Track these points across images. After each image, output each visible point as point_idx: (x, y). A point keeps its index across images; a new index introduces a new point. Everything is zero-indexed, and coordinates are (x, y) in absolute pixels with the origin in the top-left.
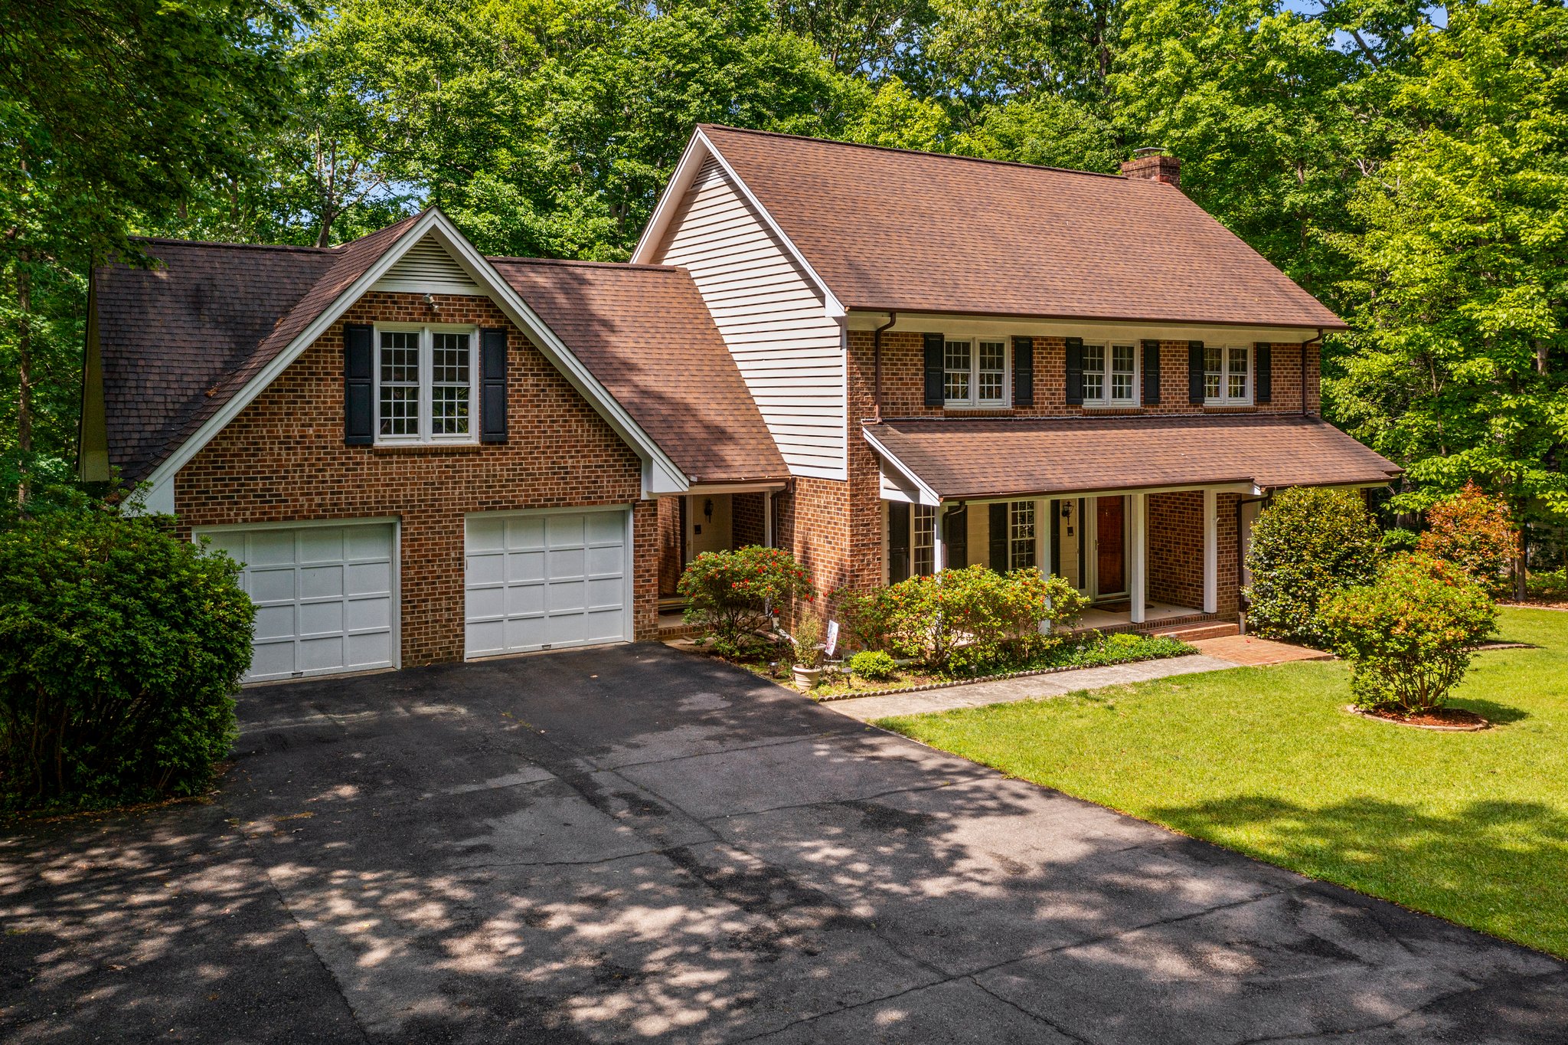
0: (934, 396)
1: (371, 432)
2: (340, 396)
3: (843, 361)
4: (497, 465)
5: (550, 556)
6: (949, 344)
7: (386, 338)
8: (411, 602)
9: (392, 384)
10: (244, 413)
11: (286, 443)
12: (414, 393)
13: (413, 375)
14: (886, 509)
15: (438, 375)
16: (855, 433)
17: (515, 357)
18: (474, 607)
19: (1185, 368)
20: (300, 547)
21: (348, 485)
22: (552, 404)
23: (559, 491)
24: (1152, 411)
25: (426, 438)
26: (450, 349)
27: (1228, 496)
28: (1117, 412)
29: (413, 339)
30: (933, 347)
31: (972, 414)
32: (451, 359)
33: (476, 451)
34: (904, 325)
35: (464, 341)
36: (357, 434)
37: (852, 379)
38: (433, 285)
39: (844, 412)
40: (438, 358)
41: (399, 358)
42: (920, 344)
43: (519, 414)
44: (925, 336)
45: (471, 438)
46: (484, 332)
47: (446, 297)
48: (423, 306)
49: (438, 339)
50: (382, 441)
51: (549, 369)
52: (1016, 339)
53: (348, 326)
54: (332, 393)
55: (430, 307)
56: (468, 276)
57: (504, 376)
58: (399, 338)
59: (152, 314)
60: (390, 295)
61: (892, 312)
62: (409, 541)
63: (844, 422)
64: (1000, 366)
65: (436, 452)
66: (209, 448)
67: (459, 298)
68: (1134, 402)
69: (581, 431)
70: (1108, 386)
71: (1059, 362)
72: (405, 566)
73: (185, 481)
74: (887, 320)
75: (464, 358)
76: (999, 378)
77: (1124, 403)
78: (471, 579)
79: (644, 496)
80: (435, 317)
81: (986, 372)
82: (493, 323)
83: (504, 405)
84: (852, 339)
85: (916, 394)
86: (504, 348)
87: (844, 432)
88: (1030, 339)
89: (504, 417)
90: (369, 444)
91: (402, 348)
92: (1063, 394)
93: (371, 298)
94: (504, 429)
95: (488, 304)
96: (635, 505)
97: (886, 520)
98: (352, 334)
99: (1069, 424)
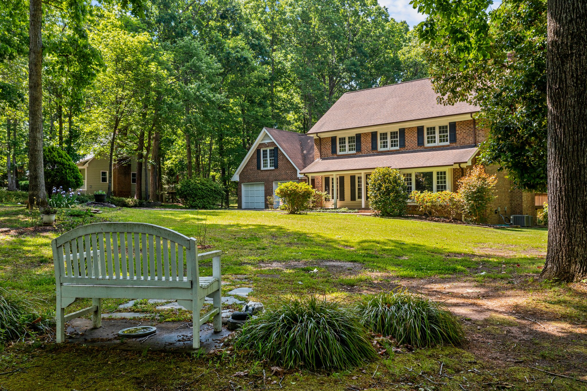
0: (334, 152)
1: (261, 167)
4: (277, 173)
6: (340, 139)
7: (263, 151)
8: (266, 197)
9: (264, 159)
11: (250, 170)
12: (267, 160)
13: (267, 157)
15: (270, 157)
17: (279, 152)
19: (416, 135)
20: (255, 187)
21: (258, 176)
24: (401, 150)
25: (269, 168)
26: (272, 152)
29: (267, 151)
30: (334, 139)
31: (344, 155)
33: (274, 170)
36: (259, 167)
40: (270, 153)
41: (265, 154)
42: (330, 140)
43: (280, 163)
44: (332, 137)
46: (274, 148)
47: (269, 143)
49: (270, 150)
52: (357, 135)
54: (255, 161)
57: (277, 156)
60: (262, 144)
61: (317, 133)
62: (265, 186)
65: (269, 170)
66: (243, 171)
68: (397, 147)
70: (389, 144)
71: (369, 139)
72: (265, 191)
73: (240, 175)
77: (392, 148)
80: (268, 146)
81: (350, 144)
82: (276, 146)
83: (278, 161)
85: (330, 151)
86: (277, 151)
88: (361, 134)
90: (261, 169)
91: (265, 152)
92: (371, 148)
93: (260, 144)
94: (278, 166)
95: (273, 143)
98: (258, 151)
99: (370, 156)
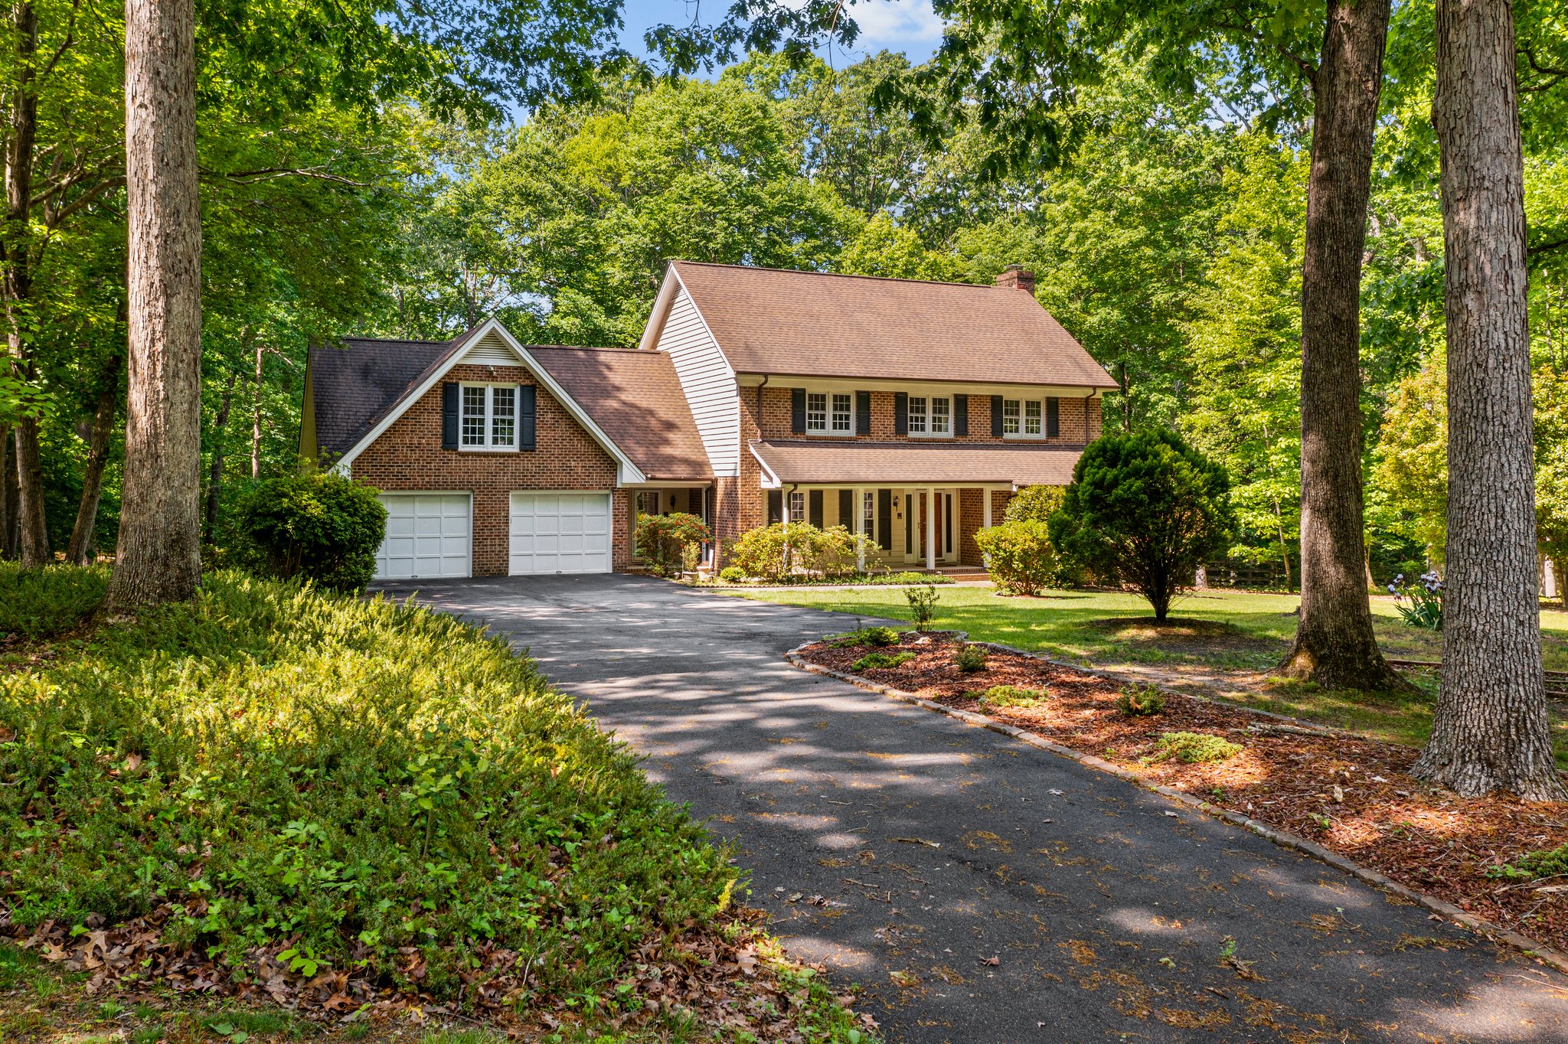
0: (798, 427)
1: (457, 443)
2: (440, 422)
3: (738, 405)
4: (529, 464)
5: (562, 519)
6: (811, 396)
7: (466, 390)
8: (478, 539)
9: (470, 416)
10: (388, 430)
11: (410, 447)
12: (482, 421)
13: (482, 411)
14: (766, 496)
15: (496, 412)
16: (744, 448)
17: (540, 402)
18: (515, 546)
19: (989, 413)
20: (417, 505)
21: (444, 472)
22: (563, 430)
23: (566, 480)
24: (961, 440)
25: (488, 447)
26: (503, 399)
27: (1001, 493)
28: (934, 440)
29: (482, 391)
30: (798, 396)
31: (826, 438)
32: (504, 402)
33: (517, 455)
34: (773, 383)
35: (511, 392)
36: (449, 443)
37: (743, 415)
38: (493, 360)
39: (738, 435)
40: (496, 402)
41: (474, 402)
42: (789, 395)
43: (542, 435)
44: (793, 390)
45: (515, 448)
46: (523, 387)
47: (501, 367)
48: (487, 373)
49: (496, 391)
50: (463, 448)
51: (561, 409)
52: (858, 393)
53: (445, 384)
54: (436, 420)
55: (491, 373)
56: (514, 357)
57: (534, 412)
58: (474, 390)
59: (341, 379)
60: (469, 366)
61: (766, 375)
62: (478, 505)
63: (738, 441)
64: (848, 408)
65: (494, 455)
66: (369, 449)
67: (508, 368)
68: (950, 434)
69: (580, 445)
70: (929, 424)
71: (890, 407)
72: (475, 519)
73: (357, 465)
74: (763, 379)
75: (511, 402)
76: (847, 417)
77: (938, 435)
78: (513, 529)
79: (619, 485)
80: (494, 379)
81: (838, 413)
82: (528, 382)
83: (534, 430)
84: (743, 391)
85: (787, 424)
86: (534, 397)
87: (738, 448)
88: (868, 393)
89: (534, 436)
90: (456, 449)
91: (475, 397)
92: (893, 428)
93: (458, 368)
94: (534, 443)
95: (525, 372)
96: (614, 490)
97: (766, 501)
98: (448, 388)
99: (896, 446)
